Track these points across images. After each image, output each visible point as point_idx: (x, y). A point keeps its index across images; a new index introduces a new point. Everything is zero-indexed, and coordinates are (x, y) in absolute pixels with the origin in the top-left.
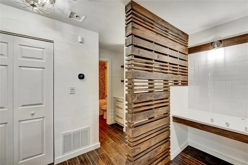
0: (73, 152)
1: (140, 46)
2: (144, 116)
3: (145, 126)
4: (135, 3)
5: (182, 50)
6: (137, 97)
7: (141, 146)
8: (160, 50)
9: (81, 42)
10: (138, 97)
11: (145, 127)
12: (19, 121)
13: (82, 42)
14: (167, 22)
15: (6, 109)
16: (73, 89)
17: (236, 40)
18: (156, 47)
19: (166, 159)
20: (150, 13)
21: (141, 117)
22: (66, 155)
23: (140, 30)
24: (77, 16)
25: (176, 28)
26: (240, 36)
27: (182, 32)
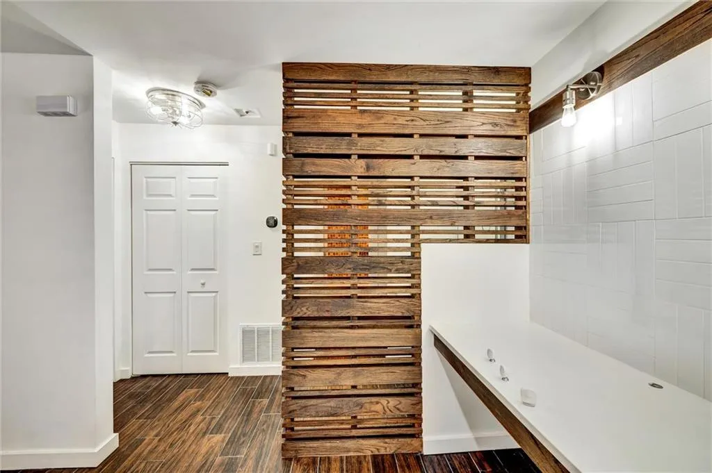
0: (258, 366)
1: (306, 152)
2: (316, 308)
3: (320, 332)
4: (291, 65)
5: (490, 127)
6: (295, 264)
7: (307, 373)
8: (378, 148)
9: (272, 155)
10: (299, 265)
11: (320, 334)
12: (189, 292)
13: (273, 153)
14: (406, 65)
15: (174, 273)
16: (257, 247)
17: (643, 52)
18: (359, 144)
19: (400, 440)
20: (336, 68)
21: (307, 309)
22: (247, 365)
23: (305, 119)
24: (247, 112)
25: (454, 67)
26: (655, 34)
27: (489, 68)
